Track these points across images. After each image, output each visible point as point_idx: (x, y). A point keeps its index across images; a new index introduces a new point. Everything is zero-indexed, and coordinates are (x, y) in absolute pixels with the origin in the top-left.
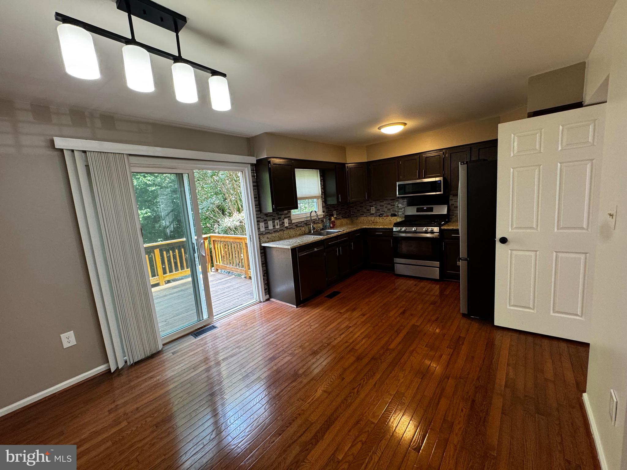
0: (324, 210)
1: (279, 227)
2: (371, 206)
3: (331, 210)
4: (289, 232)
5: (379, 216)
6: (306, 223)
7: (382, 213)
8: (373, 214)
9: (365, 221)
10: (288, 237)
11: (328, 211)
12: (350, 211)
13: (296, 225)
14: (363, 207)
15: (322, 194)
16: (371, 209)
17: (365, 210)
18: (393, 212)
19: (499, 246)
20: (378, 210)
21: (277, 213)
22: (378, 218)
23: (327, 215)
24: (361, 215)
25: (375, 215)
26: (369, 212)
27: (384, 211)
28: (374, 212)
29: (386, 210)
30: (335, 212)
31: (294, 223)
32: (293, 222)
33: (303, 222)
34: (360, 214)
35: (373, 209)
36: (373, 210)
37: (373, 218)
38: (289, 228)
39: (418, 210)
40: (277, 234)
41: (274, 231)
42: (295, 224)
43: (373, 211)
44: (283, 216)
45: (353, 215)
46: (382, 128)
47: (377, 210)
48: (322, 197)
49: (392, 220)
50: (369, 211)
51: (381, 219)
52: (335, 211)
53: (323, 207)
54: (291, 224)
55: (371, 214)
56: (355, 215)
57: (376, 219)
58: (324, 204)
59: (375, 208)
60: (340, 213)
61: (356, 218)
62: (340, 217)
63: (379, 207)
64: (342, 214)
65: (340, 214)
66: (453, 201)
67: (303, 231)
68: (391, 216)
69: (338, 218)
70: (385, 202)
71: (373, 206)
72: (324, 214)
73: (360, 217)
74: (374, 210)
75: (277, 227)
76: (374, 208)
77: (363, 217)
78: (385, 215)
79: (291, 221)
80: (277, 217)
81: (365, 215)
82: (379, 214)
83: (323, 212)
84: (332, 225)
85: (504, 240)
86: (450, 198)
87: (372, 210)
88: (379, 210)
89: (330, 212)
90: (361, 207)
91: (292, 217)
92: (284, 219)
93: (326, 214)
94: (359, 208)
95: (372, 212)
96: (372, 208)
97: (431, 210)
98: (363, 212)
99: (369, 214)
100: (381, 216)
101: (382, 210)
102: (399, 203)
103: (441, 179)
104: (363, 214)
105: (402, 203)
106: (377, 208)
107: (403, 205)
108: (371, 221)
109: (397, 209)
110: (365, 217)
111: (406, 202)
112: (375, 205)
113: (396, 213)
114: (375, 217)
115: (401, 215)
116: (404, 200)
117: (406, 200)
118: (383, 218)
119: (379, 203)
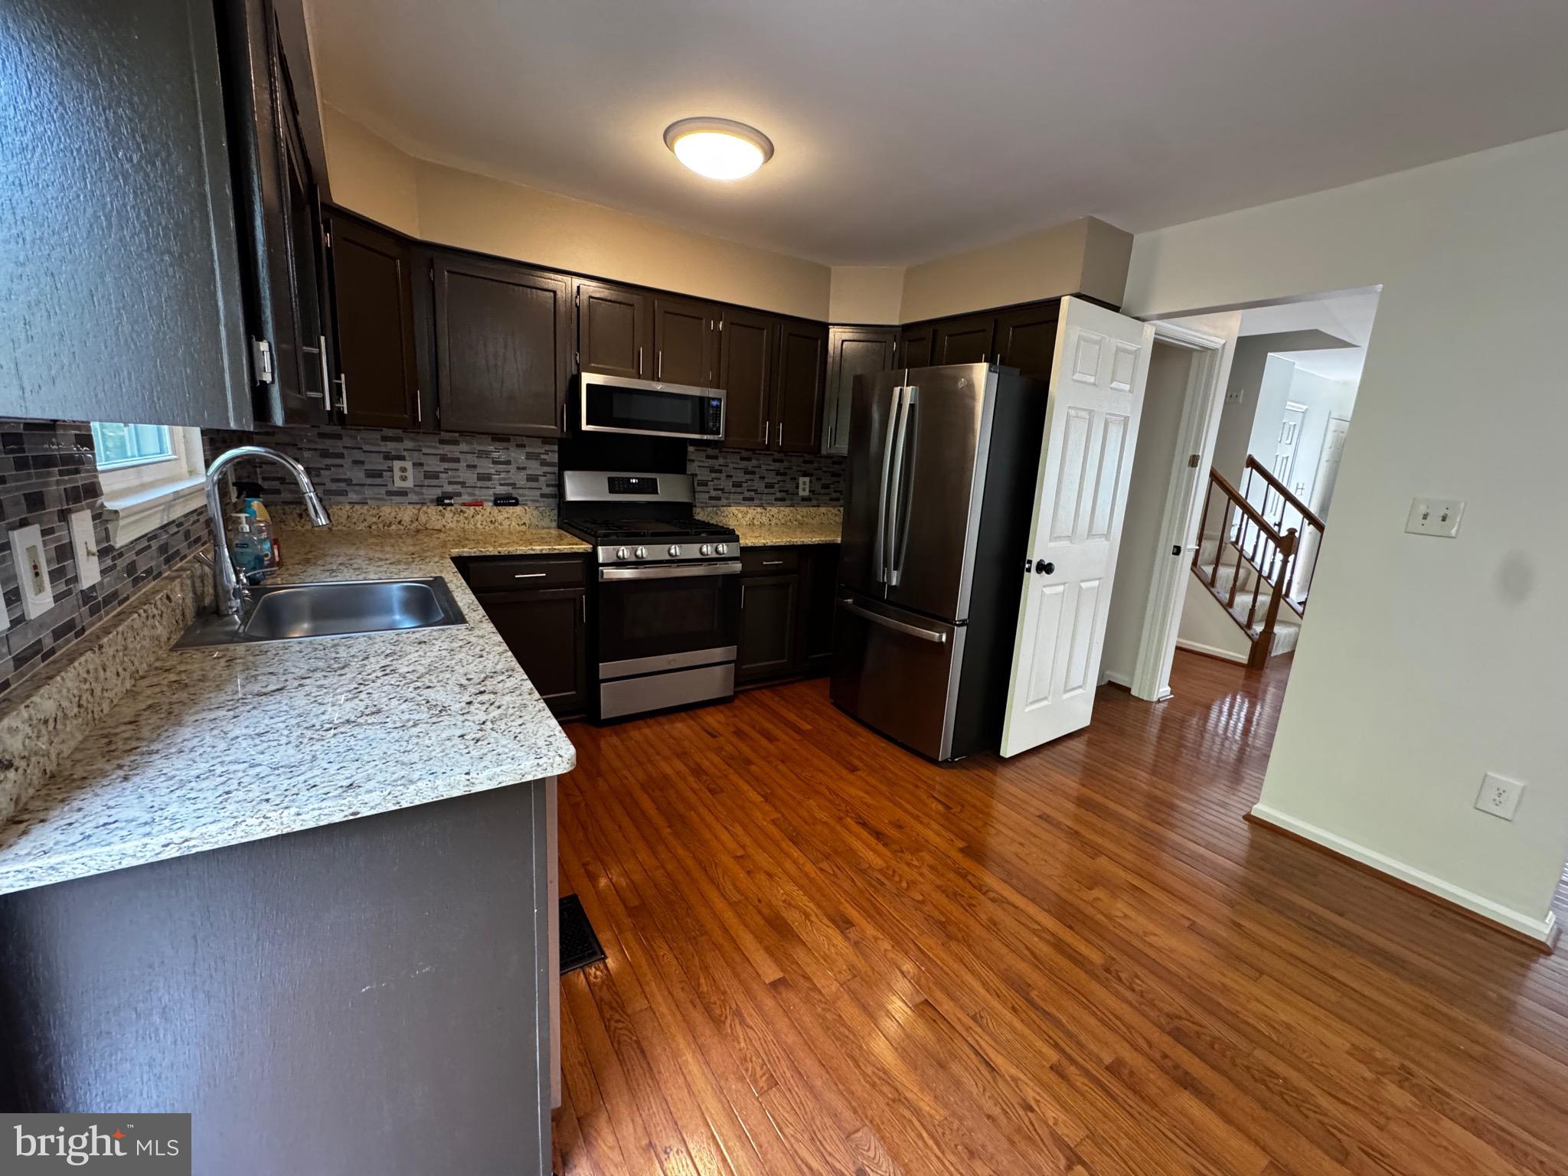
1: (47, 594)
2: (388, 457)
5: (439, 501)
7: (450, 489)
8: (403, 493)
9: (362, 526)
14: (341, 456)
16: (391, 469)
17: (357, 474)
18: (501, 490)
19: (1033, 582)
20: (434, 475)
22: (433, 510)
24: (329, 492)
25: (413, 497)
26: (379, 481)
27: (463, 484)
28: (409, 484)
29: (470, 477)
31: (119, 554)
35: (403, 470)
36: (404, 476)
37: (407, 514)
39: (614, 486)
42: (125, 563)
43: (403, 479)
46: (691, 131)
47: (426, 477)
49: (500, 518)
50: (380, 476)
54: (115, 561)
55: (390, 493)
57: (423, 518)
59: (414, 465)
63: (433, 465)
66: (696, 463)
68: (496, 504)
70: (464, 447)
71: (401, 458)
74: (410, 474)
75: (32, 603)
76: (408, 465)
77: (346, 508)
78: (466, 498)
82: (438, 492)
85: (1045, 568)
86: (691, 456)
87: (397, 474)
88: (437, 477)
91: (107, 496)
92: (64, 517)
94: (316, 462)
95: (399, 484)
96: (397, 465)
97: (650, 487)
98: (345, 480)
99: (383, 490)
100: (446, 501)
101: (454, 477)
102: (529, 456)
103: (721, 393)
104: (344, 493)
105: (542, 456)
106: (426, 468)
107: (544, 463)
108: (394, 527)
109: (520, 479)
110: (357, 507)
111: (557, 456)
112: (416, 454)
113: (515, 493)
114: (418, 506)
115: (537, 501)
116: (547, 447)
117: (556, 448)
118: (461, 511)
119: (436, 448)
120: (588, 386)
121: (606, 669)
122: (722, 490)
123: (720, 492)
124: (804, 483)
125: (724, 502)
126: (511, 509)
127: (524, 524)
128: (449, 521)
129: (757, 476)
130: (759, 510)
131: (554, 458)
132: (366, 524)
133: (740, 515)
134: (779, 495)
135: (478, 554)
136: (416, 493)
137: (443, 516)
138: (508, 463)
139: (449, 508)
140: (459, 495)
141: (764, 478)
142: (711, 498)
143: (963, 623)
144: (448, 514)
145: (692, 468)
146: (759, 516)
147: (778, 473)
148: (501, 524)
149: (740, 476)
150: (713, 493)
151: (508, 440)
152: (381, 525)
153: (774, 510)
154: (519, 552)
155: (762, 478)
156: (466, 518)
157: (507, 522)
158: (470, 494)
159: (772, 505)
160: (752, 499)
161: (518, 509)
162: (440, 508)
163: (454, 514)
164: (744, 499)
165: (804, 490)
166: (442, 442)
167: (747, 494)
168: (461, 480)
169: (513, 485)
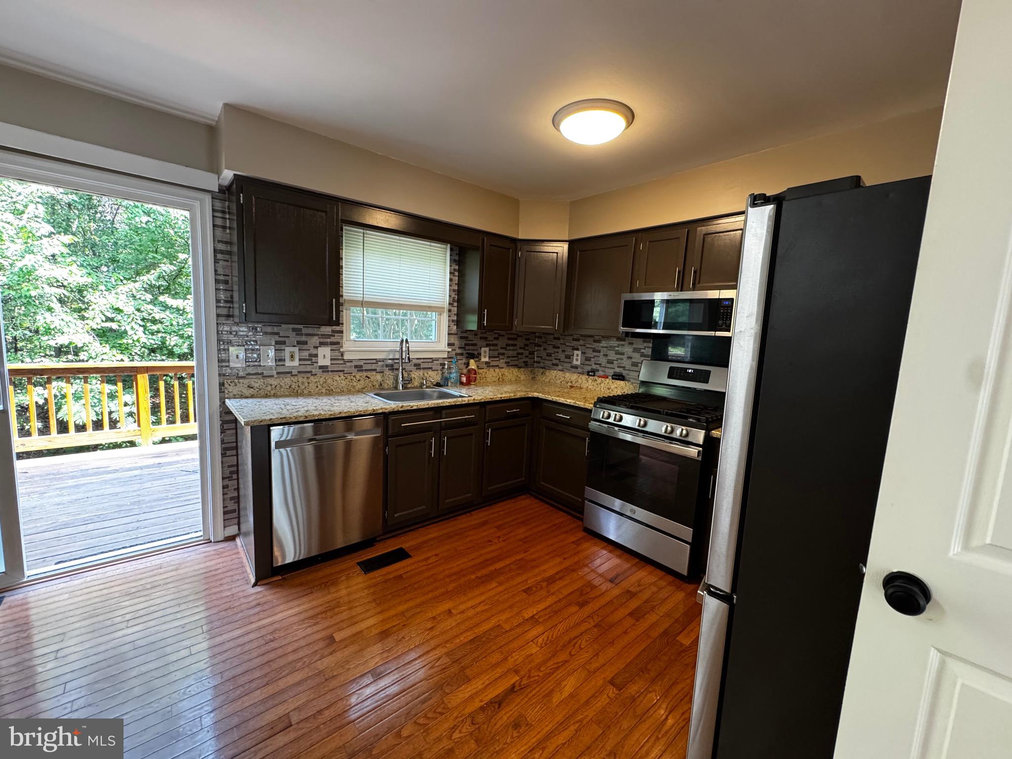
0: (452, 341)
1: (296, 363)
2: (573, 349)
3: (475, 345)
4: (329, 381)
5: (588, 373)
6: (392, 366)
7: (594, 367)
8: (576, 367)
9: (559, 382)
10: (324, 391)
11: (466, 345)
12: (532, 353)
13: (356, 367)
14: (558, 348)
15: (450, 304)
16: (573, 355)
17: (562, 356)
18: (618, 370)
21: (294, 330)
22: (584, 377)
23: (462, 354)
24: (553, 365)
25: (580, 370)
26: (568, 360)
27: (600, 365)
28: (578, 363)
29: (603, 360)
30: (485, 351)
31: (351, 361)
32: (345, 357)
33: (383, 360)
34: (550, 363)
35: (577, 355)
36: (577, 358)
37: (574, 377)
38: (332, 371)
39: (672, 374)
40: (288, 380)
41: (278, 373)
42: (353, 364)
43: (577, 360)
44: (315, 340)
45: (538, 362)
47: (586, 360)
48: (450, 311)
49: (613, 387)
50: (570, 358)
51: (590, 381)
52: (487, 349)
53: (449, 334)
54: (342, 362)
55: (572, 367)
56: (542, 365)
57: (580, 381)
58: (455, 327)
59: (582, 353)
60: (503, 354)
61: (541, 370)
62: (502, 363)
63: (590, 354)
64: (508, 357)
65: (501, 357)
67: (375, 383)
68: (613, 379)
69: (492, 364)
70: (603, 344)
71: (578, 349)
72: (450, 350)
73: (550, 369)
74: (579, 358)
75: (288, 363)
76: (579, 353)
77: (556, 371)
78: (601, 373)
79: (342, 355)
80: (294, 338)
81: (560, 367)
82: (589, 368)
83: (449, 345)
84: (464, 379)
87: (575, 357)
88: (590, 360)
89: (471, 347)
90: (555, 347)
91: (346, 346)
92: (316, 348)
93: (458, 351)
94: (551, 350)
95: (575, 363)
96: (576, 352)
97: (704, 377)
98: (558, 359)
99: (569, 365)
100: (591, 374)
102: (636, 350)
104: (557, 365)
105: (642, 351)
106: (586, 355)
107: (643, 355)
109: (627, 363)
110: (559, 372)
111: (650, 350)
112: (583, 347)
113: (624, 373)
114: (580, 375)
115: (636, 379)
116: (646, 344)
117: (651, 345)
118: (596, 379)
119: (592, 344)
120: (625, 301)
128: (590, 384)
131: (648, 351)
132: (560, 381)
136: (582, 368)
137: (588, 381)
138: (623, 354)
139: (590, 377)
140: (598, 371)
148: (612, 391)
151: (624, 340)
152: (565, 382)
156: (597, 384)
157: (616, 390)
158: (603, 371)
162: (587, 377)
166: (594, 341)
168: (600, 362)
169: (624, 368)
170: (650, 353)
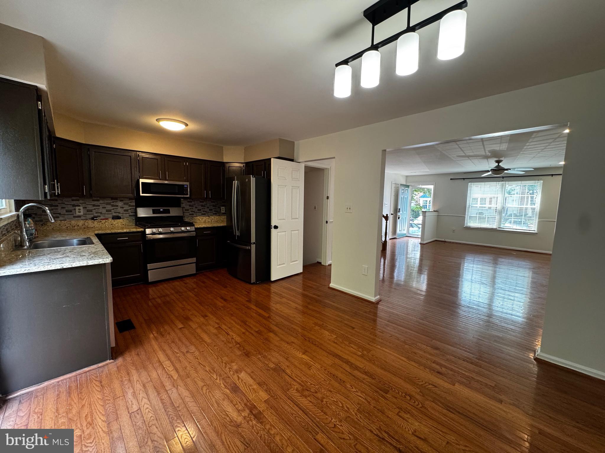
2: (74, 206)
5: (93, 219)
7: (96, 215)
8: (79, 217)
16: (75, 210)
18: (115, 214)
19: (273, 231)
20: (91, 211)
22: (90, 221)
25: (83, 218)
26: (70, 213)
27: (101, 213)
28: (82, 214)
29: (103, 211)
35: (79, 209)
37: (81, 223)
39: (154, 212)
43: (79, 212)
47: (87, 211)
49: (114, 223)
55: (74, 217)
57: (86, 224)
59: (83, 208)
63: (90, 207)
66: (184, 204)
68: (113, 219)
70: (101, 202)
71: (79, 206)
74: (82, 211)
76: (81, 208)
78: (102, 217)
81: (61, 218)
82: (92, 216)
85: (276, 227)
86: (182, 202)
87: (77, 211)
95: (78, 214)
96: (77, 208)
97: (168, 211)
98: (58, 213)
99: (72, 216)
100: (95, 219)
101: (97, 211)
102: (124, 204)
103: (188, 183)
104: (58, 217)
106: (87, 209)
107: (130, 206)
108: (76, 227)
109: (122, 211)
110: (63, 221)
111: (134, 203)
112: (84, 204)
113: (120, 215)
114: (85, 221)
115: (128, 217)
116: (131, 201)
117: (134, 201)
118: (100, 221)
119: (91, 202)
120: (142, 183)
121: (149, 266)
122: (194, 212)
123: (193, 212)
124: (223, 209)
125: (195, 215)
126: (118, 220)
127: (123, 225)
128: (96, 225)
129: (206, 207)
130: (207, 217)
132: (66, 227)
133: (201, 219)
134: (214, 213)
135: (104, 233)
136: (84, 216)
137: (94, 223)
138: (117, 206)
139: (96, 221)
140: (100, 216)
141: (209, 207)
142: (190, 214)
143: (254, 243)
144: (96, 222)
145: (183, 205)
146: (207, 219)
147: (214, 206)
148: (115, 225)
149: (200, 208)
150: (191, 213)
151: (117, 199)
152: (71, 227)
153: (213, 217)
154: (118, 232)
155: (208, 208)
156: (102, 224)
157: (117, 224)
158: (103, 216)
159: (212, 216)
160: (205, 214)
161: (121, 220)
162: (93, 221)
163: (98, 222)
164: (202, 214)
165: (223, 211)
166: (93, 200)
167: (203, 213)
169: (119, 213)
170: (134, 205)
